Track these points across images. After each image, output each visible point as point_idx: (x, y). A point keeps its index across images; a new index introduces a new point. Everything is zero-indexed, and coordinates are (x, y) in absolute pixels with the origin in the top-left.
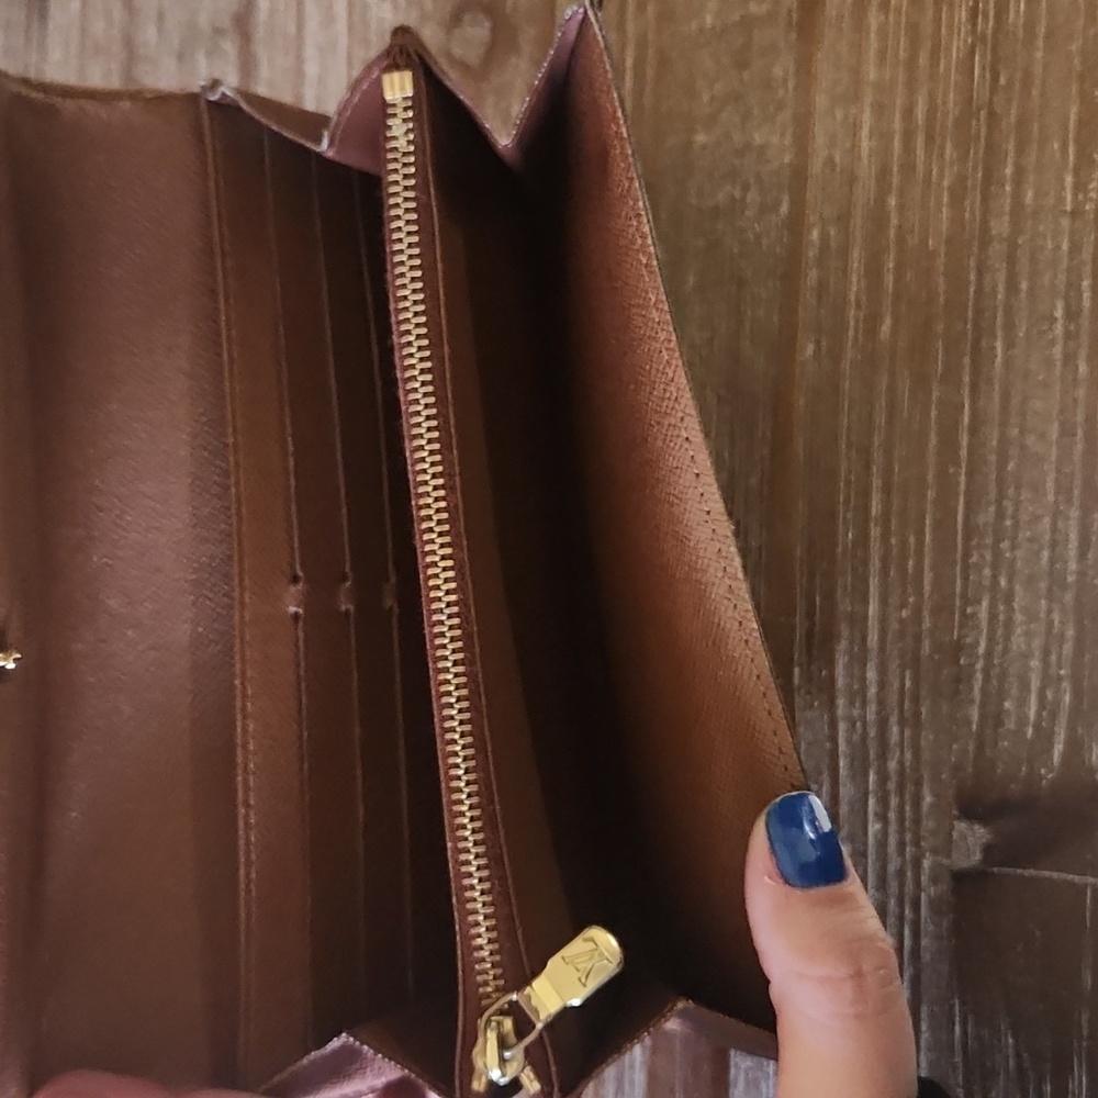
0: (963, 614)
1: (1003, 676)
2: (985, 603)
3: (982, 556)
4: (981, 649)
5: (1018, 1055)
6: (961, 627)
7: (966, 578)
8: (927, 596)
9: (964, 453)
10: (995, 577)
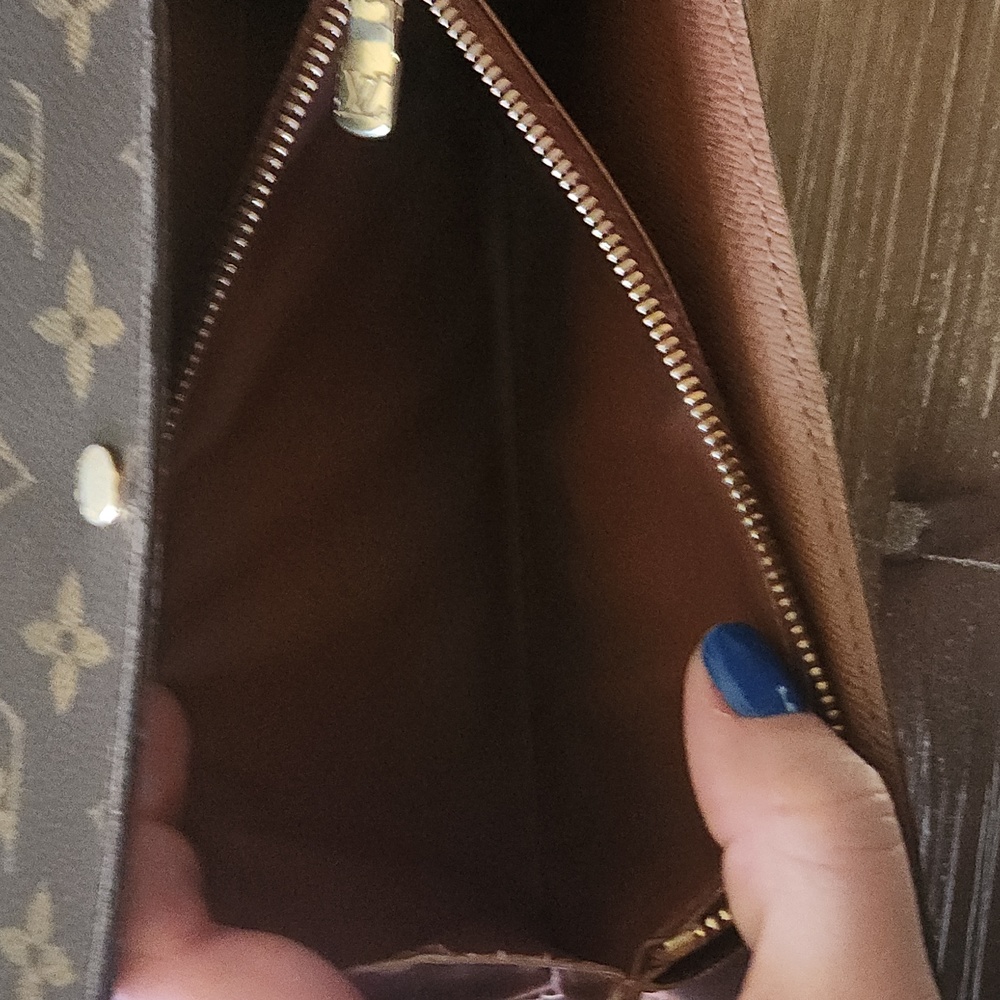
0: (927, 280)
1: (961, 350)
2: (951, 271)
3: (954, 220)
4: (941, 320)
5: (933, 759)
6: (923, 294)
7: (932, 242)
8: (888, 255)
9: (947, 106)
10: (965, 243)
